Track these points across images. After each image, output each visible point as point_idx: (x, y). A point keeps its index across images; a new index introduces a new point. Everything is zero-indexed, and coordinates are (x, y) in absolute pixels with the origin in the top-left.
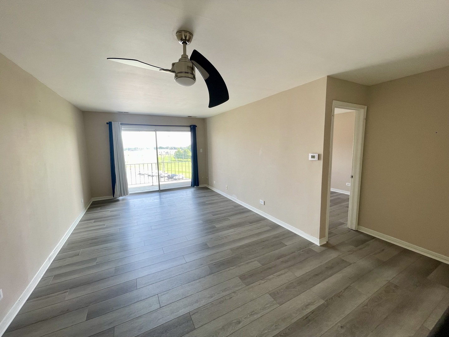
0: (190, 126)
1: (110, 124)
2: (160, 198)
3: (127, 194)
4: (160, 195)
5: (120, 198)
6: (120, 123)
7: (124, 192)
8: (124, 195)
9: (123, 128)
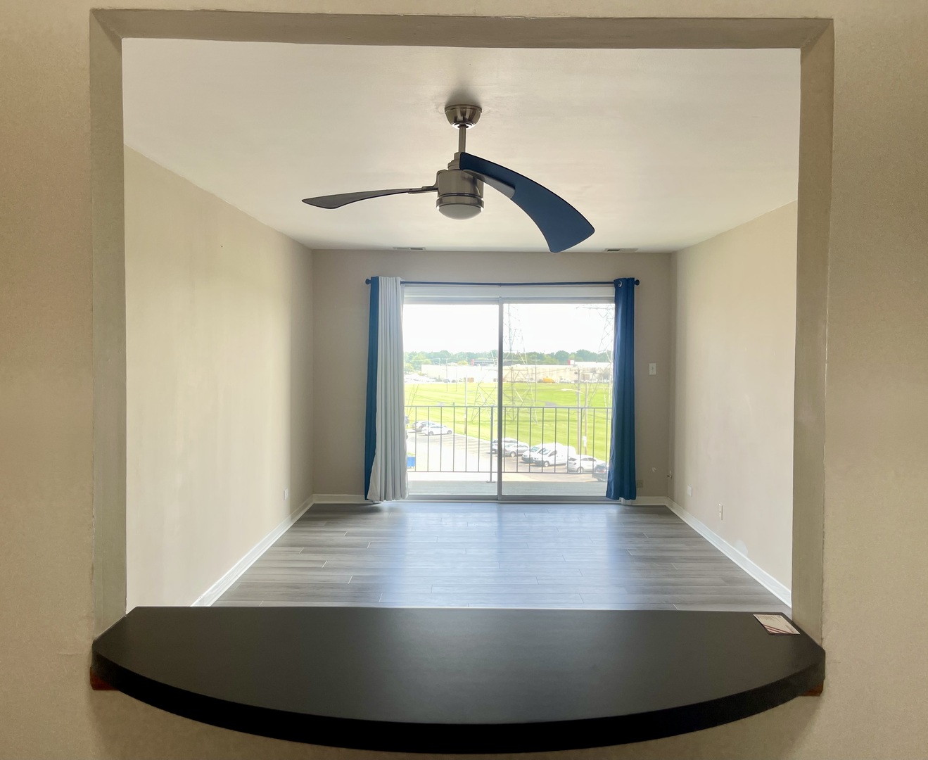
0: (616, 283)
1: (373, 283)
3: (403, 496)
5: (384, 504)
6: (400, 279)
7: (396, 488)
8: (394, 497)
9: (408, 292)
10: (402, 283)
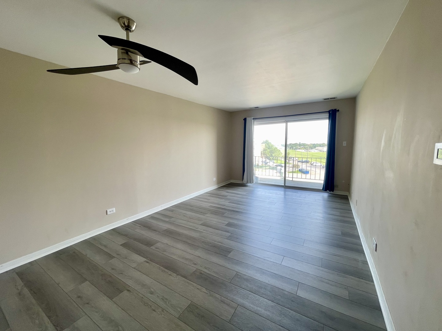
0: (329, 112)
1: (245, 120)
2: (285, 195)
3: (253, 183)
4: (285, 191)
5: (248, 185)
6: (252, 118)
9: (256, 122)
10: (253, 119)
